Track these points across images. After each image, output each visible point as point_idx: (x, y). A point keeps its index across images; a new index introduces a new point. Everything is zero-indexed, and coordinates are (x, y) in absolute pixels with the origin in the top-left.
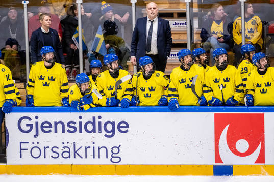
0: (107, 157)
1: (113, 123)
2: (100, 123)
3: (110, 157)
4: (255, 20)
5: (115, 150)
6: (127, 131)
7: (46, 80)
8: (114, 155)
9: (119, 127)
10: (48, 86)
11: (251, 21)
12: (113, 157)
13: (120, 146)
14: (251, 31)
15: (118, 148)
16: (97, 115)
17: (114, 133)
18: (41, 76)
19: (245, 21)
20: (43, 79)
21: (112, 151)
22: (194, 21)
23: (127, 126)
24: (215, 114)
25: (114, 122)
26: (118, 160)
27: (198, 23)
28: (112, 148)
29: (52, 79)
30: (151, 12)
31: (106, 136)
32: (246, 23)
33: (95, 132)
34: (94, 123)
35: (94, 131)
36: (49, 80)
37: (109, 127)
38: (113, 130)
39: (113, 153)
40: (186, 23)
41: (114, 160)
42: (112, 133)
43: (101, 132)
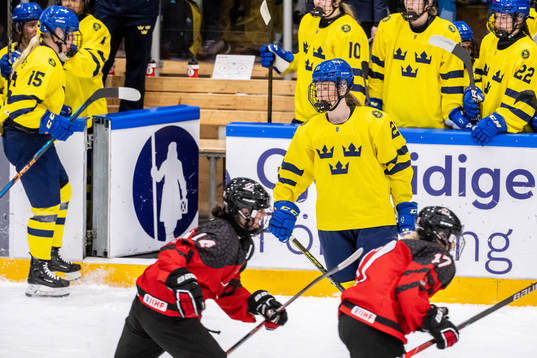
0: (477, 259)
1: (496, 174)
2: (462, 171)
3: (483, 257)
5: (499, 242)
6: (530, 195)
7: (410, 61)
8: (494, 255)
9: (510, 184)
10: (414, 75)
12: (491, 259)
13: (510, 231)
15: (505, 236)
16: (455, 150)
17: (496, 198)
18: (399, 51)
20: (403, 58)
21: (490, 244)
23: (531, 183)
25: (497, 172)
26: (504, 266)
28: (491, 237)
29: (424, 59)
31: (476, 204)
33: (449, 193)
34: (447, 172)
35: (447, 190)
36: (417, 60)
37: (486, 183)
38: (495, 192)
39: (493, 249)
41: (495, 265)
42: (492, 197)
43: (464, 195)
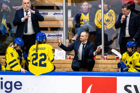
4: (111, 13)
6: (21, 88)
9: (15, 85)
11: (108, 13)
14: (108, 21)
19: (104, 13)
22: (68, 12)
23: (21, 85)
24: (82, 77)
25: (12, 82)
27: (71, 14)
30: (26, 6)
31: (6, 91)
32: (104, 15)
40: (62, 13)
42: (10, 89)
43: (2, 89)
